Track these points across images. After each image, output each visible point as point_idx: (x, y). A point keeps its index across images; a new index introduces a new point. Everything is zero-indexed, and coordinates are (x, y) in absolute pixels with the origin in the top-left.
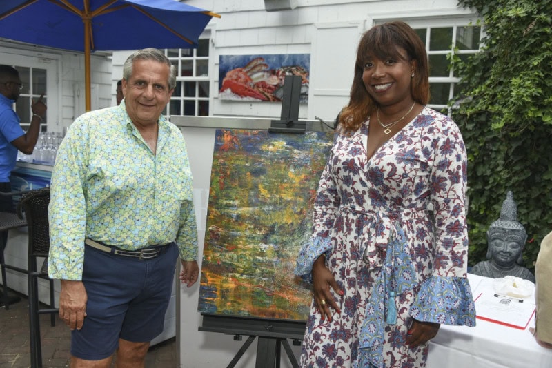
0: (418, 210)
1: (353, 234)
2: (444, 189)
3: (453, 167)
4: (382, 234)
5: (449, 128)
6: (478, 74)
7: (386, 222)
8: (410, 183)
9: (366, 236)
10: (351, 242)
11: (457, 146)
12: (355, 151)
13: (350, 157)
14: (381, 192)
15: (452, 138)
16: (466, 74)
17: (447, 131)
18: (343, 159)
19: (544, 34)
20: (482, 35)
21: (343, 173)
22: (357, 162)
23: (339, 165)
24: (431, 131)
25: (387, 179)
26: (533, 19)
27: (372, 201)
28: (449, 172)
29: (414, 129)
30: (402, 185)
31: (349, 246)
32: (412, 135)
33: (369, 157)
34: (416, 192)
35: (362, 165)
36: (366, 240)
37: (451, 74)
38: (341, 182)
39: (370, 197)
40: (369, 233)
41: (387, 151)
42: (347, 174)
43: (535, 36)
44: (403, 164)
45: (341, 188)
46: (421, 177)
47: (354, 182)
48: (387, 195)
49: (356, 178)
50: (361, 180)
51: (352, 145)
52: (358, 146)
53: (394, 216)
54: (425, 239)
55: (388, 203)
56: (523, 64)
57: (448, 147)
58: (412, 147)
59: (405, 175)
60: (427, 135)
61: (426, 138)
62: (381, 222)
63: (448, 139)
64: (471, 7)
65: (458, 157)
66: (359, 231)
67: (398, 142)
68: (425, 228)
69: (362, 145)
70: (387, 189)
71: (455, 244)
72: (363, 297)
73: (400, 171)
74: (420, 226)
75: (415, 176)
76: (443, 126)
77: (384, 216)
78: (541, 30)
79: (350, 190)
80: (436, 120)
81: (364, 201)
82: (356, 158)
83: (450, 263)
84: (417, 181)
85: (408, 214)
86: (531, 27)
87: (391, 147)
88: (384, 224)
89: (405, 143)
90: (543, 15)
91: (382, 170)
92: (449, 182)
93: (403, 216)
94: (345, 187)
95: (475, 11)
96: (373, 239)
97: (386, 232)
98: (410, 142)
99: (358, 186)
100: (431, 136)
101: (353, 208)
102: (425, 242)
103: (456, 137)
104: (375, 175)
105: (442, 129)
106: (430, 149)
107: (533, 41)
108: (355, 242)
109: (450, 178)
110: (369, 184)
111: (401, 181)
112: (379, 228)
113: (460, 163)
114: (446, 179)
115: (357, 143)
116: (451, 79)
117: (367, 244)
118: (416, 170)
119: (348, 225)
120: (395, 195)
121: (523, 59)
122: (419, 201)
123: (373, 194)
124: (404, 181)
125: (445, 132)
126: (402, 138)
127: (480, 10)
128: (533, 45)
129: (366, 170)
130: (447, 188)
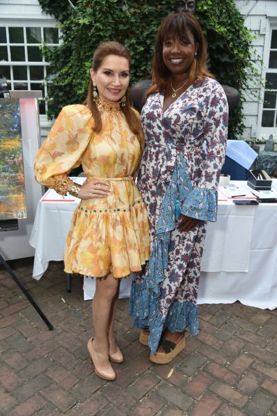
0: (196, 146)
1: (154, 162)
2: (211, 131)
3: (217, 116)
4: (171, 160)
5: (216, 89)
6: (61, 60)
7: (174, 152)
8: (189, 128)
9: (161, 161)
10: (153, 167)
11: (221, 101)
12: (155, 107)
13: (152, 110)
14: (171, 134)
15: (218, 96)
16: (53, 60)
17: (215, 91)
18: (147, 112)
19: (99, 36)
20: (60, 34)
21: (146, 121)
22: (156, 114)
23: (144, 115)
24: (205, 90)
25: (173, 124)
26: (93, 26)
27: (165, 140)
28: (214, 119)
29: (194, 90)
30: (184, 128)
31: (151, 170)
32: (192, 94)
33: (164, 110)
34: (194, 134)
35: (159, 115)
36: (161, 164)
37: (44, 59)
38: (145, 127)
39: (164, 137)
40: (163, 159)
41: (175, 106)
42: (149, 121)
43: (95, 37)
44: (184, 114)
45: (146, 131)
46: (197, 124)
47: (153, 127)
48: (174, 136)
49: (154, 124)
50: (158, 125)
51: (153, 103)
52: (157, 104)
53: (179, 149)
54: (201, 165)
55: (175, 141)
56: (90, 54)
57: (215, 102)
58: (192, 102)
59: (186, 122)
60: (202, 93)
61: (201, 96)
62: (170, 152)
63: (215, 96)
64: (51, 14)
65: (221, 109)
66: (157, 159)
67: (182, 99)
68: (201, 158)
69: (160, 102)
70: (174, 132)
71: (208, 167)
72: (159, 203)
73: (183, 119)
74: (197, 156)
75: (193, 123)
76: (213, 87)
77: (172, 148)
78: (98, 34)
79: (151, 133)
80: (209, 82)
81: (160, 140)
82: (155, 111)
83: (204, 178)
84: (194, 126)
85: (189, 148)
86: (92, 31)
87: (178, 104)
88: (172, 154)
89: (187, 99)
90: (98, 24)
91: (171, 119)
92: (214, 126)
93: (185, 149)
94: (148, 130)
95: (54, 18)
96: (165, 162)
97: (173, 158)
98: (190, 99)
99: (156, 130)
100: (204, 94)
101: (153, 143)
102: (200, 167)
103: (221, 95)
104: (166, 122)
105: (212, 89)
106: (203, 103)
107: (94, 40)
108: (155, 167)
109: (215, 124)
110: (163, 128)
111: (183, 126)
112: (169, 156)
113: (222, 113)
114: (211, 124)
115: (157, 102)
116: (43, 63)
117: (161, 166)
118: (193, 119)
119: (151, 156)
120: (179, 135)
121: (90, 51)
122: (196, 141)
123: (166, 135)
124: (186, 125)
125: (213, 92)
126: (186, 96)
127: (57, 17)
128: (94, 43)
129: (161, 119)
130: (213, 130)
